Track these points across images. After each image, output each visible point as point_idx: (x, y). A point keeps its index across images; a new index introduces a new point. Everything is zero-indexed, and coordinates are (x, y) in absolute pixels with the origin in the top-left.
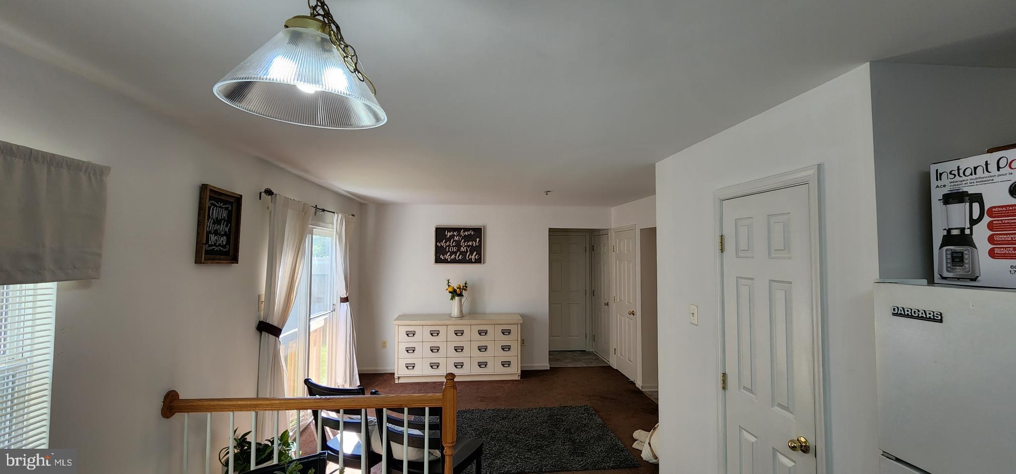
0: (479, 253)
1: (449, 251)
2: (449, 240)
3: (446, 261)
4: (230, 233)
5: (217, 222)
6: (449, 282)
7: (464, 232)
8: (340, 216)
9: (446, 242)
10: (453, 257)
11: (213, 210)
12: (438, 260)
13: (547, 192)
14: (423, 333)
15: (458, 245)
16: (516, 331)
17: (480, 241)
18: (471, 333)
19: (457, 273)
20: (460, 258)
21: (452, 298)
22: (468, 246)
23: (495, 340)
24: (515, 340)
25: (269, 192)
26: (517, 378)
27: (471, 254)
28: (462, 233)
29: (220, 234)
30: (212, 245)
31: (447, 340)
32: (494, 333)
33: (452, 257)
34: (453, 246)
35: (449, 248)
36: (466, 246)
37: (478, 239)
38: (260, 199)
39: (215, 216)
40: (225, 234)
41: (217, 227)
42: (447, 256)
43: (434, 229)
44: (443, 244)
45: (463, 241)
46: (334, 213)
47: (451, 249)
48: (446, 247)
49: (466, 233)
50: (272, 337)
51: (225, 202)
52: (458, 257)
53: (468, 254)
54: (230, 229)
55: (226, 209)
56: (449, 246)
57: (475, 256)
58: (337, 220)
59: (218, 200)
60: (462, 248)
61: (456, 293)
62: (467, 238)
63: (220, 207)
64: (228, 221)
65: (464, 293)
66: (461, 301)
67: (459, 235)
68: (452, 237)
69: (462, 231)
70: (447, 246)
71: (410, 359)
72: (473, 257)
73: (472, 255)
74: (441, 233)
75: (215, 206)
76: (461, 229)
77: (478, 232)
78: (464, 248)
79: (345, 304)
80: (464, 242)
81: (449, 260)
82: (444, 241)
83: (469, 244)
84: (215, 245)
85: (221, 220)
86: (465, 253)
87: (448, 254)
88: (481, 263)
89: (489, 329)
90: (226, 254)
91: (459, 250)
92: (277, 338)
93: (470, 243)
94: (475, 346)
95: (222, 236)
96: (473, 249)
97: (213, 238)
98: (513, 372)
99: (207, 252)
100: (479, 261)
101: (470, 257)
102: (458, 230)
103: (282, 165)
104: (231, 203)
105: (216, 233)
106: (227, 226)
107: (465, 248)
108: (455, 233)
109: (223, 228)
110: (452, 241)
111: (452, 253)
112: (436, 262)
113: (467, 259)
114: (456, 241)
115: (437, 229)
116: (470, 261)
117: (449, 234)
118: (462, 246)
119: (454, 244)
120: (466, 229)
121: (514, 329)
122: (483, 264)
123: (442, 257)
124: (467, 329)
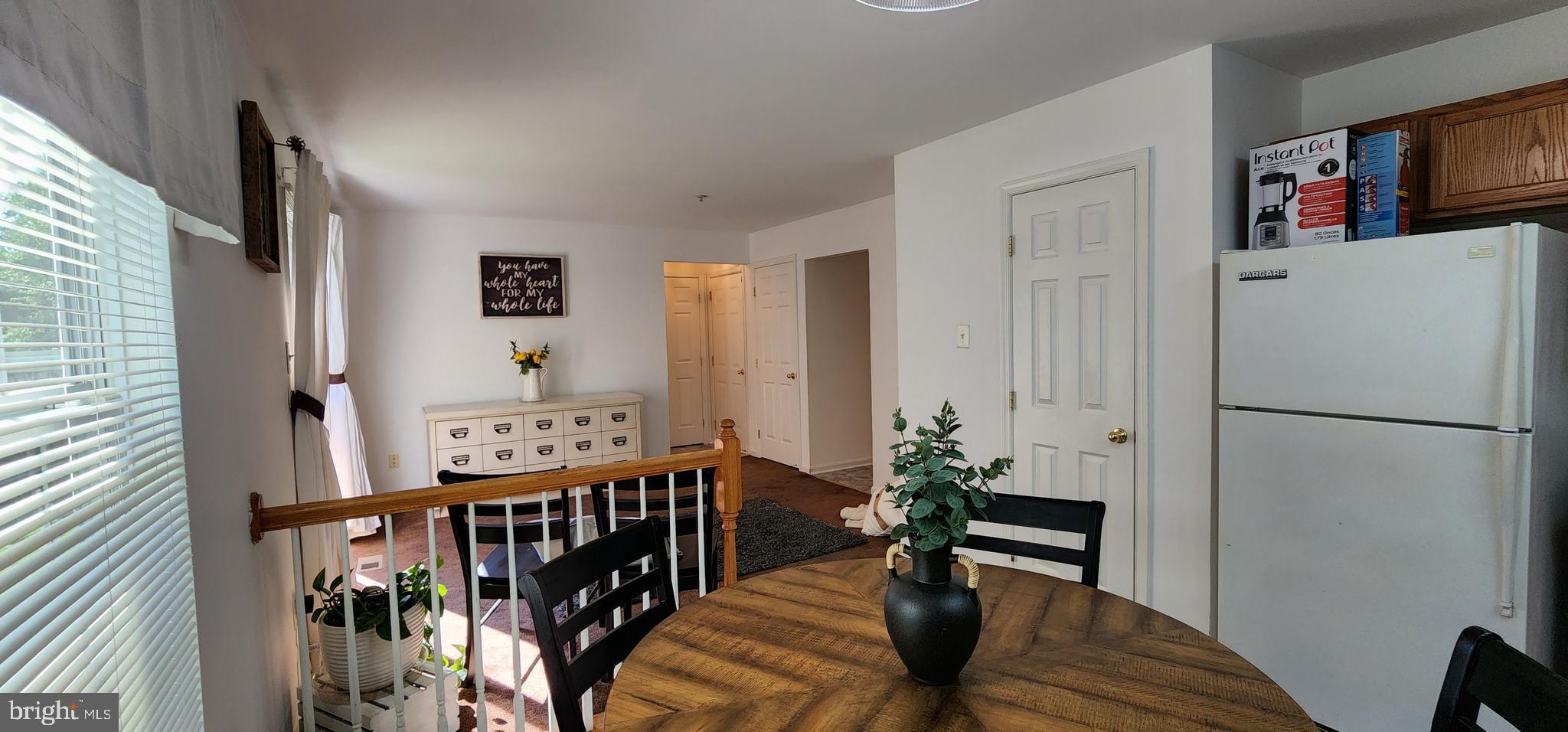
0: (559, 300)
1: (506, 296)
2: (505, 277)
3: (501, 313)
6: (515, 347)
7: (531, 264)
9: (500, 281)
10: (514, 305)
12: (488, 312)
13: (701, 198)
14: (481, 431)
15: (522, 286)
16: (634, 416)
17: (559, 280)
18: (564, 423)
19: (528, 332)
20: (526, 307)
21: (524, 371)
22: (540, 288)
23: (601, 431)
24: (630, 429)
27: (545, 300)
28: (527, 267)
31: (524, 438)
32: (601, 420)
33: (512, 307)
34: (513, 288)
35: (505, 292)
36: (535, 288)
37: (555, 277)
42: (504, 305)
43: (478, 259)
44: (495, 283)
45: (529, 279)
47: (510, 292)
48: (501, 290)
49: (535, 267)
50: (319, 424)
52: (523, 306)
53: (540, 301)
56: (506, 287)
57: (552, 304)
60: (529, 291)
61: (528, 363)
62: (537, 275)
65: (543, 362)
66: (539, 375)
67: (523, 270)
68: (511, 272)
69: (528, 263)
70: (502, 288)
72: (548, 306)
73: (546, 303)
74: (489, 265)
76: (526, 259)
77: (554, 265)
78: (531, 290)
79: (340, 386)
80: (532, 281)
81: (507, 311)
82: (496, 280)
83: (540, 284)
86: (532, 300)
87: (505, 301)
88: (562, 315)
89: (593, 414)
91: (523, 294)
93: (542, 283)
94: (572, 442)
96: (547, 293)
100: (558, 312)
101: (543, 306)
102: (521, 261)
107: (534, 291)
108: (516, 267)
110: (510, 280)
111: (512, 300)
112: (484, 315)
113: (539, 309)
114: (517, 279)
115: (482, 258)
116: (543, 313)
117: (504, 268)
118: (528, 288)
119: (514, 285)
120: (534, 260)
121: (629, 411)
122: (567, 316)
123: (494, 306)
124: (556, 419)
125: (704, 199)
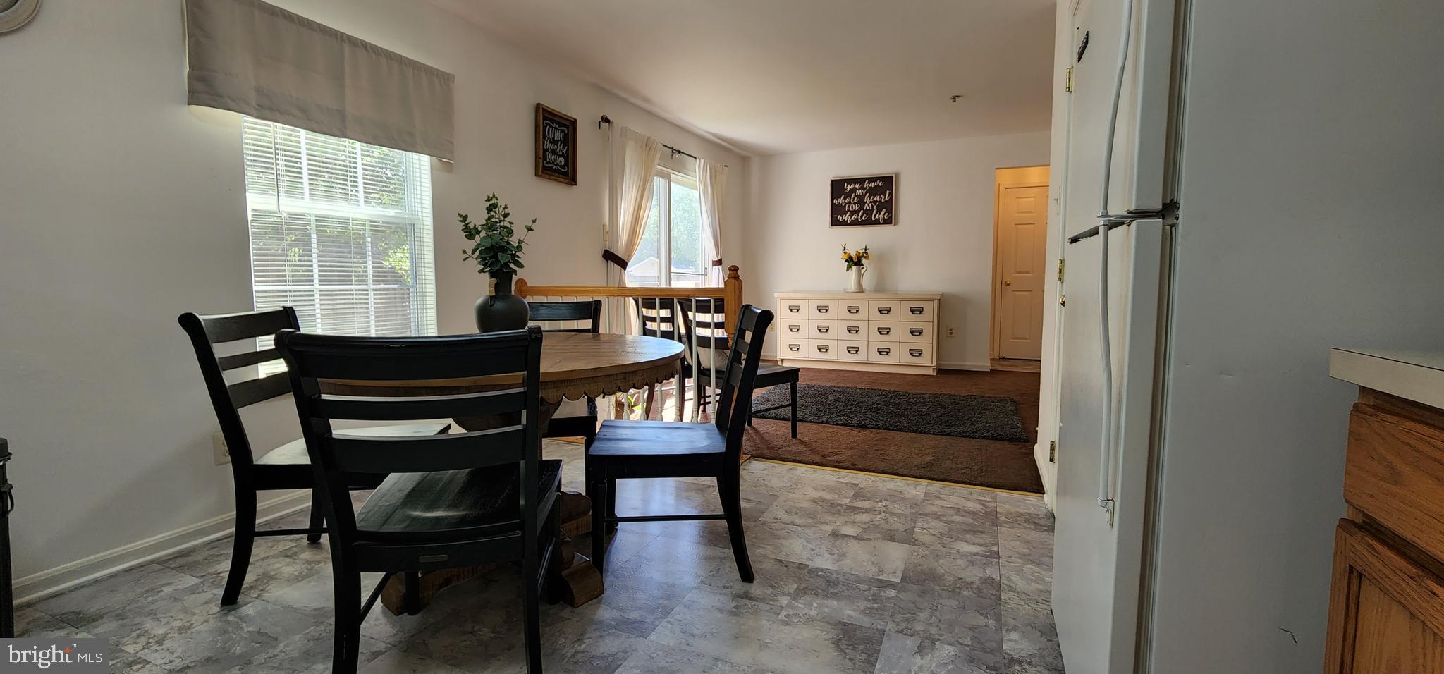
0: (889, 211)
1: (849, 210)
2: (849, 195)
3: (844, 223)
4: (568, 155)
5: (554, 142)
6: (845, 248)
7: (869, 183)
8: (702, 161)
9: (845, 199)
10: (854, 217)
11: (549, 130)
12: (834, 223)
13: (954, 98)
14: (809, 310)
15: (861, 202)
16: (931, 311)
17: (891, 194)
18: (869, 311)
19: (856, 238)
20: (863, 218)
21: (849, 267)
22: (875, 202)
23: (901, 321)
24: (928, 322)
25: (605, 120)
26: (931, 372)
27: (879, 212)
28: (866, 185)
29: (557, 154)
30: (549, 163)
31: (838, 319)
32: (900, 312)
33: (853, 218)
34: (855, 204)
35: (849, 207)
36: (871, 202)
37: (888, 192)
38: (600, 128)
39: (551, 136)
40: (562, 155)
41: (554, 147)
42: (847, 217)
43: (830, 183)
44: (841, 201)
45: (867, 195)
46: (695, 158)
47: (852, 207)
48: (845, 206)
49: (872, 185)
50: (617, 268)
51: (561, 125)
52: (861, 217)
53: (874, 213)
54: (567, 151)
55: (563, 131)
56: (850, 203)
57: (884, 215)
58: (699, 166)
59: (553, 121)
60: (866, 205)
61: (855, 261)
62: (873, 192)
63: (555, 128)
64: (565, 144)
65: (864, 261)
66: (859, 272)
67: (862, 188)
68: (854, 190)
69: (867, 182)
70: (846, 204)
71: (794, 338)
72: (881, 216)
73: (879, 214)
74: (838, 187)
75: (551, 126)
76: (864, 179)
77: (887, 183)
78: (868, 205)
79: (717, 267)
80: (870, 197)
81: (849, 222)
82: (842, 197)
83: (875, 199)
84: (553, 163)
85: (558, 141)
86: (870, 212)
87: (848, 214)
88: (891, 223)
89: (894, 306)
90: (566, 174)
91: (862, 208)
92: (623, 270)
93: (877, 198)
94: (874, 327)
95: (560, 156)
96: (880, 206)
97: (551, 157)
98: (927, 363)
99: (544, 168)
100: (888, 221)
101: (877, 217)
102: (861, 181)
103: (623, 95)
104: (567, 127)
105: (553, 152)
106: (564, 148)
107: (870, 205)
108: (857, 186)
109: (559, 148)
110: (853, 197)
111: (853, 213)
112: (832, 225)
113: (873, 219)
114: (858, 196)
115: (832, 181)
116: (877, 222)
117: (848, 188)
118: (866, 202)
119: (855, 201)
120: (871, 180)
121: (927, 307)
122: (895, 225)
123: (839, 218)
124: (863, 306)
125: (957, 99)
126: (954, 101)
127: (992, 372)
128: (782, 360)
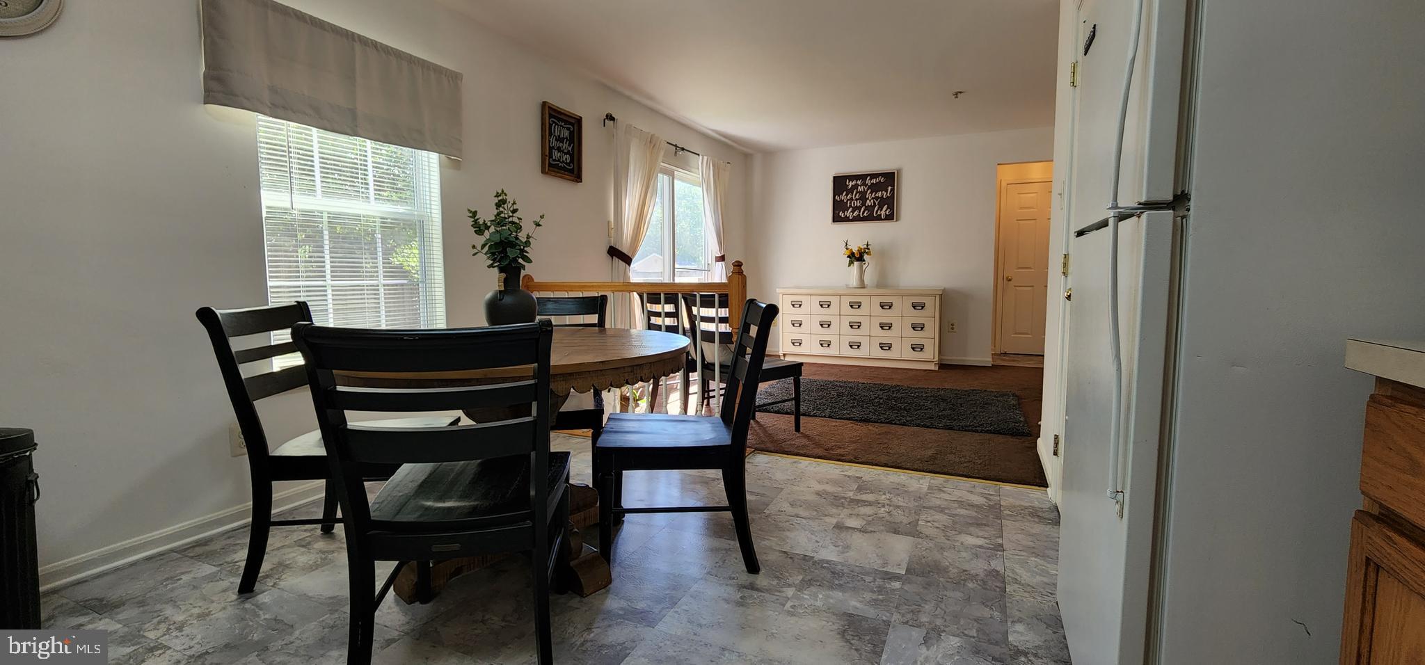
0: (891, 207)
1: (851, 206)
2: (851, 191)
3: (846, 219)
4: (573, 153)
5: (560, 139)
6: (847, 244)
7: (871, 179)
8: (705, 158)
9: (847, 195)
10: (856, 213)
11: (555, 128)
12: (836, 219)
13: (956, 94)
14: (810, 305)
15: (863, 198)
16: (932, 306)
17: (893, 190)
18: (871, 306)
19: (858, 234)
20: (865, 214)
21: (851, 263)
22: (877, 198)
23: (902, 315)
24: (929, 317)
25: (610, 117)
26: (932, 367)
27: (881, 208)
28: (868, 181)
29: (563, 151)
30: (554, 160)
31: (840, 315)
32: (902, 307)
33: (854, 214)
34: (857, 200)
35: (850, 203)
36: (873, 198)
37: (890, 188)
38: (604, 126)
39: (557, 133)
40: (568, 153)
41: (559, 144)
42: (849, 214)
43: (832, 179)
44: (843, 197)
45: (869, 192)
46: (699, 155)
47: (854, 203)
48: (847, 202)
49: (874, 181)
50: (622, 264)
51: (566, 122)
52: (863, 213)
53: (876, 209)
54: (573, 149)
55: (568, 129)
56: (851, 199)
57: (886, 210)
58: (702, 163)
59: (559, 119)
60: (868, 201)
61: (857, 257)
62: (874, 188)
63: (561, 126)
64: (571, 141)
65: (866, 257)
66: (861, 267)
67: (864, 184)
68: (856, 186)
69: (868, 178)
70: (848, 200)
71: (796, 333)
72: (883, 212)
73: (881, 210)
74: (839, 183)
75: (556, 124)
76: (868, 175)
77: (889, 179)
78: (870, 201)
79: (720, 263)
80: (871, 193)
81: (851, 218)
82: (844, 194)
83: (877, 195)
84: (559, 161)
85: (563, 138)
86: (870, 208)
87: (850, 210)
88: (893, 219)
89: (895, 301)
90: (571, 171)
91: (864, 204)
92: (627, 265)
93: (879, 194)
94: (876, 322)
95: (566, 154)
96: (882, 202)
97: (556, 154)
98: (928, 358)
99: (550, 165)
100: (890, 217)
101: (879, 213)
102: (863, 177)
103: (627, 93)
104: (572, 124)
105: (559, 149)
106: (569, 145)
107: (872, 201)
108: (859, 182)
109: (565, 146)
110: (854, 193)
111: (854, 209)
112: (834, 221)
113: (875, 215)
114: (860, 192)
115: (834, 177)
116: (879, 218)
117: (850, 184)
118: (868, 199)
119: (857, 197)
120: (873, 176)
121: (929, 302)
122: (897, 221)
123: (841, 214)
124: (865, 301)
125: (959, 95)
126: (957, 97)
127: (994, 367)
128: (784, 355)
